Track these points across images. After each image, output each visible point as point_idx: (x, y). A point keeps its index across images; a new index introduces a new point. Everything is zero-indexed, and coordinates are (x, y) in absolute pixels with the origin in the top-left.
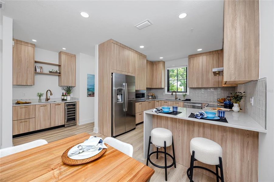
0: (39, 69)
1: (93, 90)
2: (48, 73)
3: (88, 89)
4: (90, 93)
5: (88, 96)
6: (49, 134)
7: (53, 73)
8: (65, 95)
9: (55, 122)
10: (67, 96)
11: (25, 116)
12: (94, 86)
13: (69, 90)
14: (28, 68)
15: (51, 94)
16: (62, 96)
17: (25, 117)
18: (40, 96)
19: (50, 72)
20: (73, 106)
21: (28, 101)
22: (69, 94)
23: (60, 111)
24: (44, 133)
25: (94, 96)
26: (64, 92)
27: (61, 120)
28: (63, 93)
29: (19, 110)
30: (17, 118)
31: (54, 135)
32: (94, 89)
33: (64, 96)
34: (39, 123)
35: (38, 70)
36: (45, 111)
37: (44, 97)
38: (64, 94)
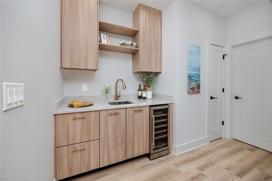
0: (106, 39)
1: (198, 79)
3: (190, 77)
4: (193, 85)
5: (191, 91)
8: (144, 88)
9: (133, 148)
10: (148, 91)
11: (81, 136)
12: (199, 71)
13: (150, 80)
14: (88, 34)
15: (125, 87)
17: (81, 138)
18: (107, 90)
20: (163, 113)
25: (199, 92)
26: (142, 84)
27: (143, 144)
28: (140, 85)
29: (71, 123)
30: (68, 142)
32: (199, 77)
33: (141, 90)
34: (106, 151)
35: (104, 42)
36: (116, 124)
38: (142, 88)
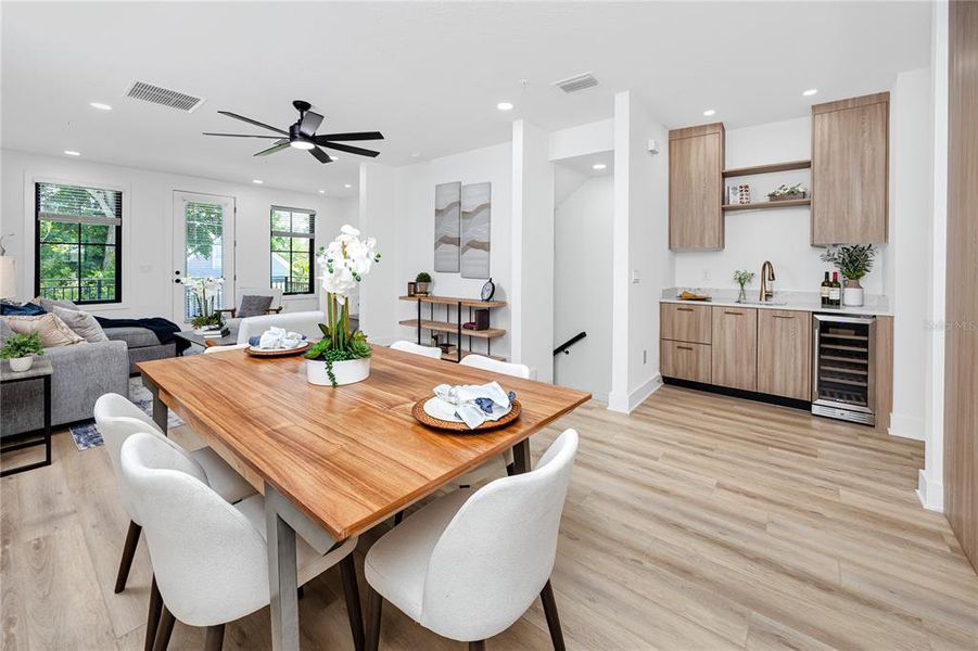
0: (739, 194)
2: (766, 200)
6: (744, 410)
7: (782, 197)
9: (771, 378)
10: (845, 286)
11: (688, 333)
13: (854, 264)
14: (704, 197)
15: (772, 277)
16: (823, 285)
17: (689, 336)
18: (742, 280)
19: (772, 196)
20: (856, 335)
21: (699, 295)
22: (858, 277)
23: (792, 343)
24: (732, 402)
26: (832, 268)
28: (827, 273)
29: (676, 314)
30: (673, 335)
31: (744, 418)
33: (830, 285)
35: (734, 200)
36: (738, 330)
37: (754, 286)
38: (831, 279)
